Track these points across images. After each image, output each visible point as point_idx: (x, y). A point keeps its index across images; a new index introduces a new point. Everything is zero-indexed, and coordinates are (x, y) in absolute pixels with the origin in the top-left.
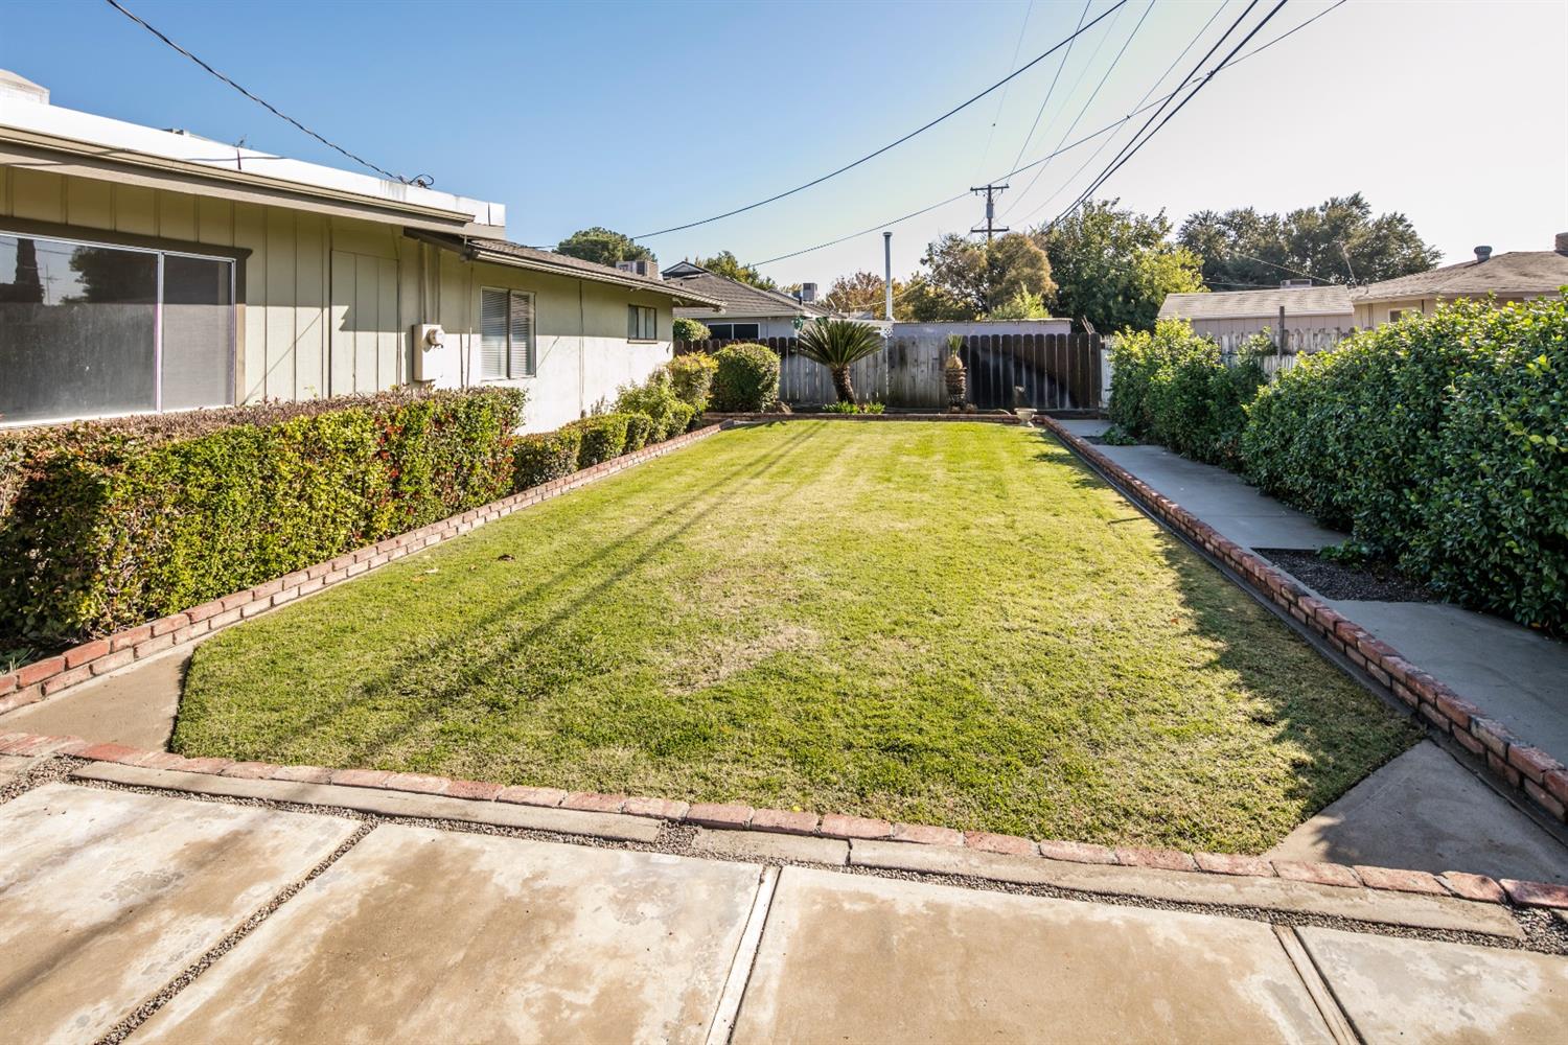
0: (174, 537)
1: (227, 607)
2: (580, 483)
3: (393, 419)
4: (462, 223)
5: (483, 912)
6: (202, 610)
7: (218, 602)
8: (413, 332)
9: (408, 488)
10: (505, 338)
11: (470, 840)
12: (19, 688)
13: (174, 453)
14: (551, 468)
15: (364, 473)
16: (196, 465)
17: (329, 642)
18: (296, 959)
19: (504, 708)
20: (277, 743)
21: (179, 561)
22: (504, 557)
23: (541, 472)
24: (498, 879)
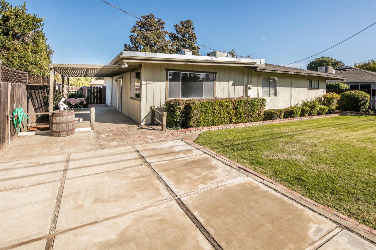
0: (201, 116)
1: (208, 128)
2: (283, 122)
3: (235, 102)
4: (254, 64)
5: (208, 165)
6: (204, 128)
7: (206, 127)
8: (246, 86)
9: (239, 115)
10: (268, 88)
11: (213, 159)
12: (183, 131)
13: (201, 104)
14: (275, 117)
15: (230, 111)
16: (203, 106)
17: (217, 136)
18: (189, 160)
19: (233, 150)
20: (203, 145)
21: (201, 119)
22: (253, 131)
23: (273, 118)
24: (212, 163)
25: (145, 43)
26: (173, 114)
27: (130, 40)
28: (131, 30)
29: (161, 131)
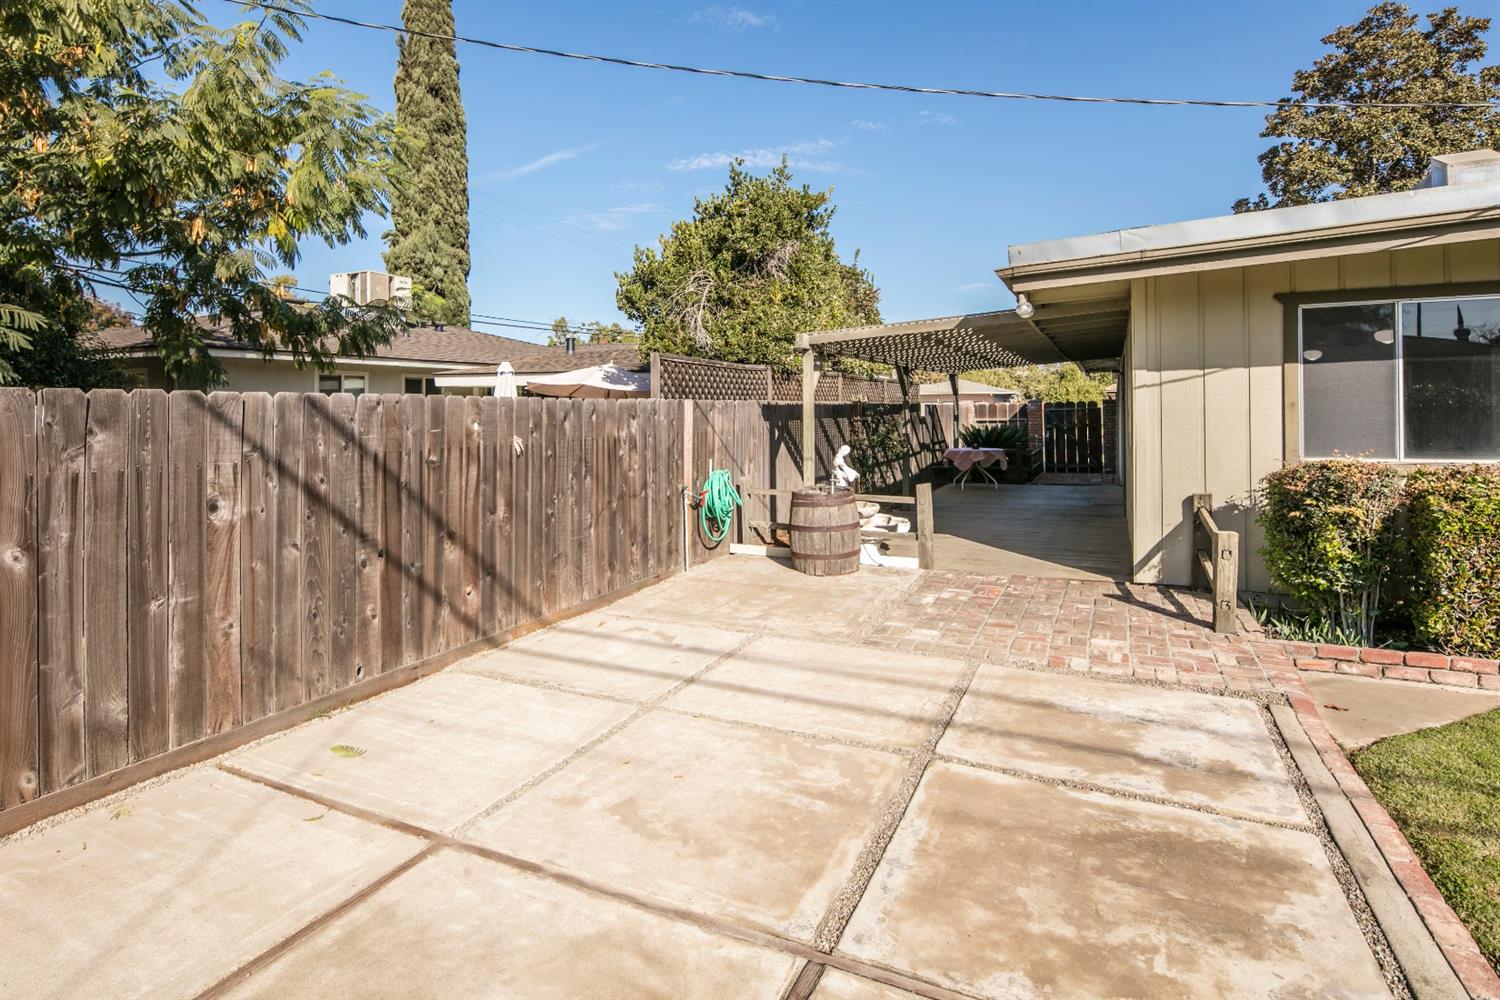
18: (1146, 826)
24: (1287, 908)
25: (1344, 171)
26: (1306, 550)
27: (1261, 172)
28: (1264, 125)
29: (1207, 630)
